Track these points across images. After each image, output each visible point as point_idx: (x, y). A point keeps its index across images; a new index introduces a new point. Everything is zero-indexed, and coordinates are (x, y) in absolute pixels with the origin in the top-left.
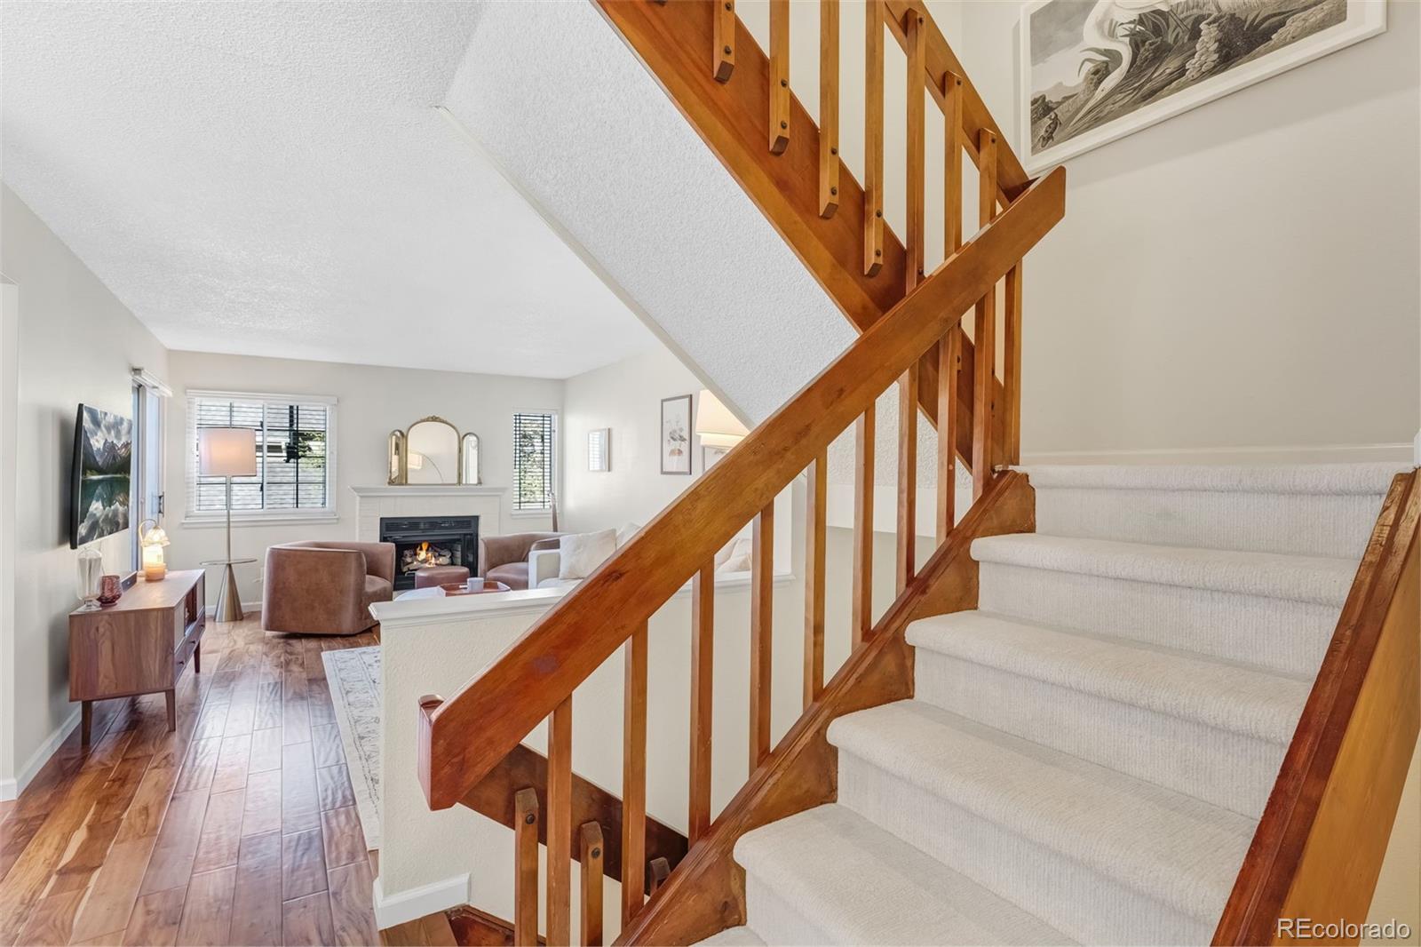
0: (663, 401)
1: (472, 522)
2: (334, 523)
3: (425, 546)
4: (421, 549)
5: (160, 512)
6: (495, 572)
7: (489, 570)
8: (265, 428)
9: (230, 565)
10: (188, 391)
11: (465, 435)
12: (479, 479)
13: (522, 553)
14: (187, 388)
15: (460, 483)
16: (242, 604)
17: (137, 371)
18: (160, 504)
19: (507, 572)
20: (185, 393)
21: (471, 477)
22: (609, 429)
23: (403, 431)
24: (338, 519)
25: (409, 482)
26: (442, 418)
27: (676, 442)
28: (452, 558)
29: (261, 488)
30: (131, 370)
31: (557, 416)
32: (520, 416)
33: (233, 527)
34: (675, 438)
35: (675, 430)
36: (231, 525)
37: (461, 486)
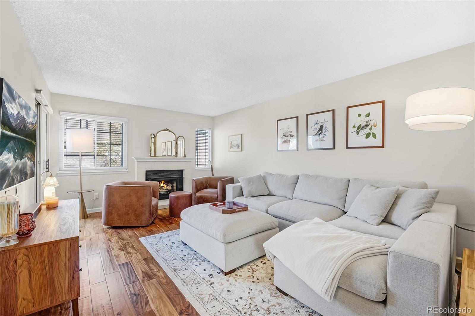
0: (278, 121)
1: (181, 172)
2: (126, 173)
3: (163, 182)
4: (161, 183)
5: (47, 168)
6: (200, 193)
7: (197, 192)
8: (96, 131)
9: (81, 193)
10: (60, 112)
11: (180, 136)
12: (185, 155)
14: (59, 111)
15: (176, 156)
16: (87, 210)
17: (38, 91)
18: (47, 165)
20: (59, 113)
21: (181, 153)
22: (241, 134)
23: (155, 134)
24: (128, 171)
25: (157, 156)
26: (169, 130)
27: (287, 137)
28: (172, 187)
29: (94, 158)
30: (35, 90)
31: (211, 131)
32: (198, 130)
33: (83, 175)
34: (286, 135)
35: (286, 133)
36: (82, 174)
37: (177, 158)
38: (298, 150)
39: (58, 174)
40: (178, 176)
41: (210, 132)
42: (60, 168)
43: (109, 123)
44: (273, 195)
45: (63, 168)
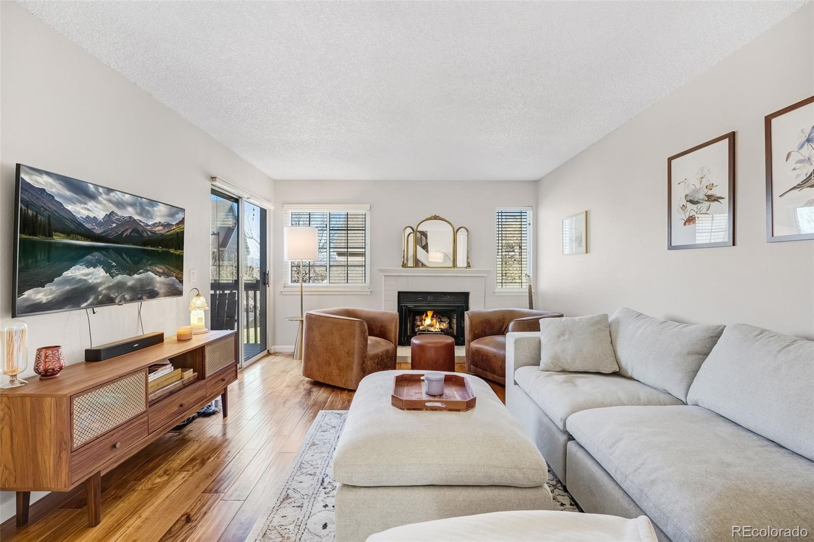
0: (670, 159)
1: (464, 297)
2: (367, 295)
3: (430, 314)
4: (427, 315)
6: (477, 343)
7: (472, 341)
8: (328, 228)
9: (302, 321)
10: (284, 205)
11: (460, 228)
12: (468, 263)
13: (502, 326)
15: (455, 265)
17: (213, 178)
19: (487, 344)
20: (283, 206)
21: (461, 262)
22: (586, 212)
23: (413, 227)
24: (371, 291)
26: (441, 217)
27: (699, 205)
28: (450, 323)
29: (326, 269)
30: (210, 178)
31: (532, 212)
32: (502, 212)
33: (304, 295)
34: (696, 200)
35: (697, 191)
36: (303, 293)
37: (456, 269)
38: (734, 244)
39: (282, 291)
40: (459, 305)
41: (530, 214)
42: (285, 284)
43: (346, 214)
44: (631, 378)
45: (288, 284)
